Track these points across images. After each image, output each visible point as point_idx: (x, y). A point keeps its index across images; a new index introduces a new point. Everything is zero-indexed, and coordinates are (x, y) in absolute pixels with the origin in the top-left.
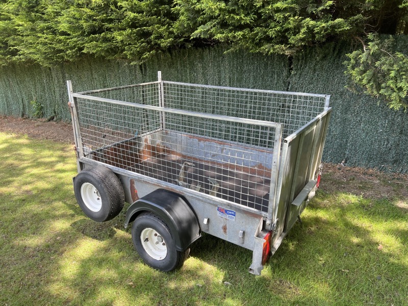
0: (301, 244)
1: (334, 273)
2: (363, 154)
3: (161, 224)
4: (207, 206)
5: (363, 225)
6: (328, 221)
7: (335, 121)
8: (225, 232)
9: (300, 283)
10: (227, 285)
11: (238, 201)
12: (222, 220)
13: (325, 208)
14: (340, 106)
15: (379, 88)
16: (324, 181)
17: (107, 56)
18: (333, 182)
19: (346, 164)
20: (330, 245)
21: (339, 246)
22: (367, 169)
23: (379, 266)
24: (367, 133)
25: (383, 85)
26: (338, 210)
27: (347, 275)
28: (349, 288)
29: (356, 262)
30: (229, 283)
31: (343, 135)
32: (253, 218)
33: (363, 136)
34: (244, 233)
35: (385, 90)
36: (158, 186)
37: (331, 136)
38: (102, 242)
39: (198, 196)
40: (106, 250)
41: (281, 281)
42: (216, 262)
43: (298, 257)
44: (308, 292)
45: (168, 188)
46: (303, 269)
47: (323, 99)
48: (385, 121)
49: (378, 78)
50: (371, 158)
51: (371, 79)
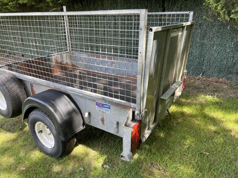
0: (170, 132)
1: (197, 156)
2: (215, 68)
3: (46, 117)
4: (88, 102)
5: (218, 117)
6: (192, 114)
7: (195, 45)
8: (103, 123)
9: (168, 165)
10: (105, 169)
11: (111, 96)
12: (100, 113)
13: (189, 105)
14: (199, 34)
15: (229, 14)
16: (188, 87)
17: (36, 5)
18: (194, 88)
19: (203, 76)
20: (193, 133)
21: (200, 133)
22: (218, 79)
23: (234, 149)
24: (218, 53)
25: (233, 11)
26: (198, 107)
27: (207, 157)
28: (210, 169)
29: (215, 146)
30: (107, 167)
31: (201, 55)
32: (124, 109)
33: (216, 55)
34: (118, 123)
35: (234, 15)
36: (49, 87)
37: (192, 57)
38: (13, 134)
39: (79, 93)
40: (14, 140)
41: (152, 164)
42: (100, 149)
43: (167, 142)
44: (175, 173)
45: (56, 88)
46: (171, 152)
47: (188, 15)
48: (232, 44)
49: (229, 7)
50: (221, 71)
51: (224, 6)
